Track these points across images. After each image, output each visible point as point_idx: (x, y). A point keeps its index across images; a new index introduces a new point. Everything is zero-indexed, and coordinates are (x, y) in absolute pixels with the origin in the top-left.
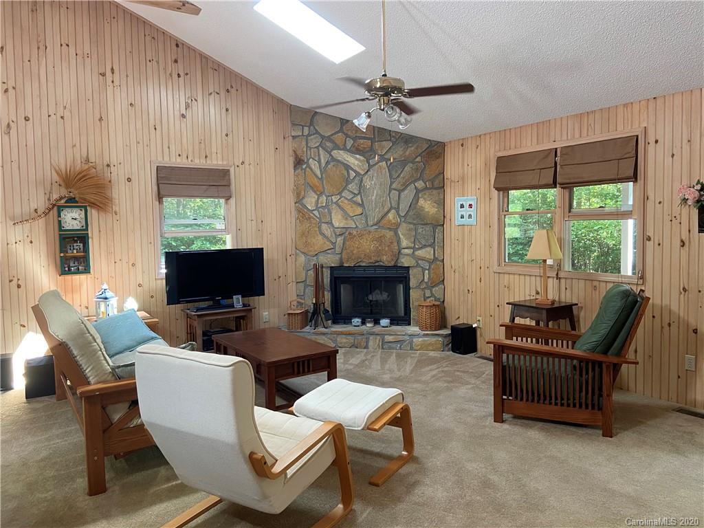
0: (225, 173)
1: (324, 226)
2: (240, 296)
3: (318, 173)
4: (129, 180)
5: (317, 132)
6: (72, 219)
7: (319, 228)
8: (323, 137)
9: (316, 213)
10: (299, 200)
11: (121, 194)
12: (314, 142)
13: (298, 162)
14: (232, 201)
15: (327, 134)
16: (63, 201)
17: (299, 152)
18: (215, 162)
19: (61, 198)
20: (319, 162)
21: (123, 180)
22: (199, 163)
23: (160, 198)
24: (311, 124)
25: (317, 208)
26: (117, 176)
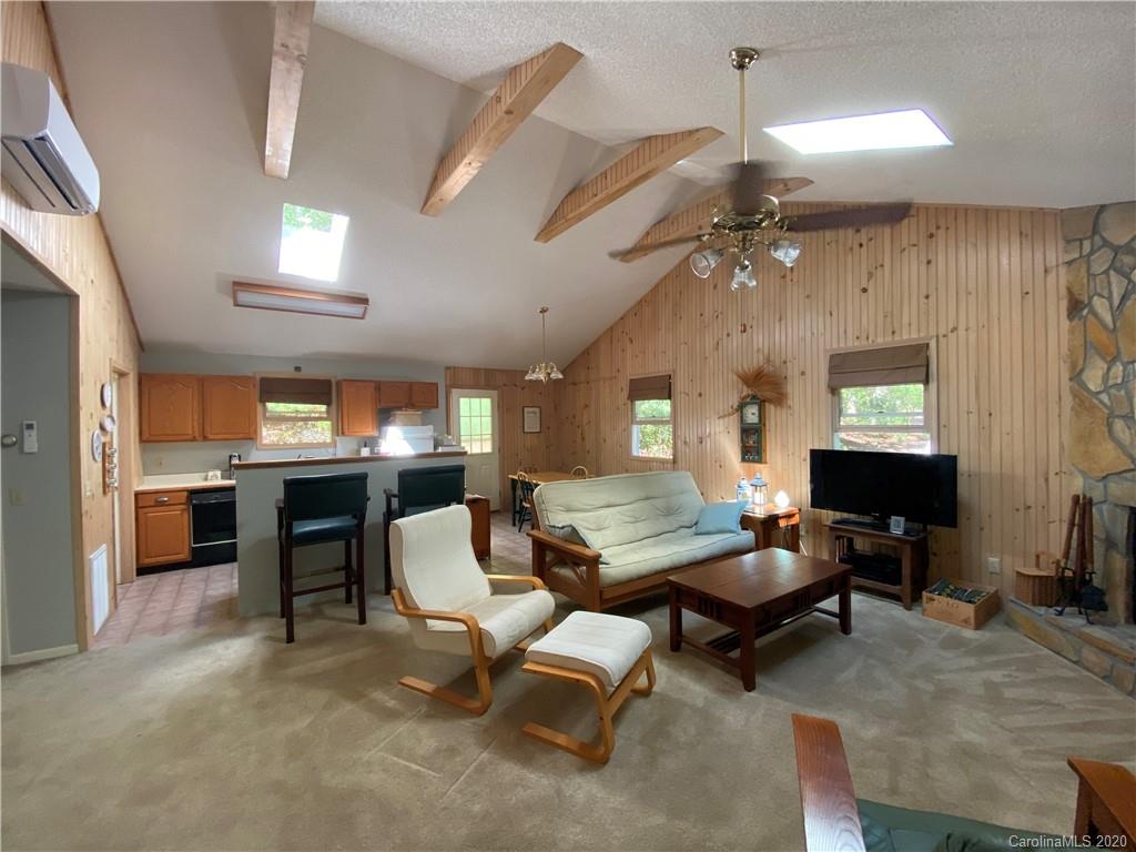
0: (921, 350)
1: (1119, 425)
2: (902, 519)
3: (1108, 318)
4: (803, 373)
5: (1106, 243)
6: (752, 414)
7: (1110, 426)
8: (1116, 250)
9: (1104, 397)
10: (1076, 376)
11: (794, 390)
12: (1101, 262)
13: (1075, 307)
14: (933, 386)
15: (1123, 241)
16: (748, 400)
17: (1076, 290)
18: (905, 337)
19: (749, 396)
20: (1110, 298)
21: (797, 373)
22: (882, 340)
23: (834, 390)
24: (1095, 230)
25: (1106, 390)
26: (792, 371)
